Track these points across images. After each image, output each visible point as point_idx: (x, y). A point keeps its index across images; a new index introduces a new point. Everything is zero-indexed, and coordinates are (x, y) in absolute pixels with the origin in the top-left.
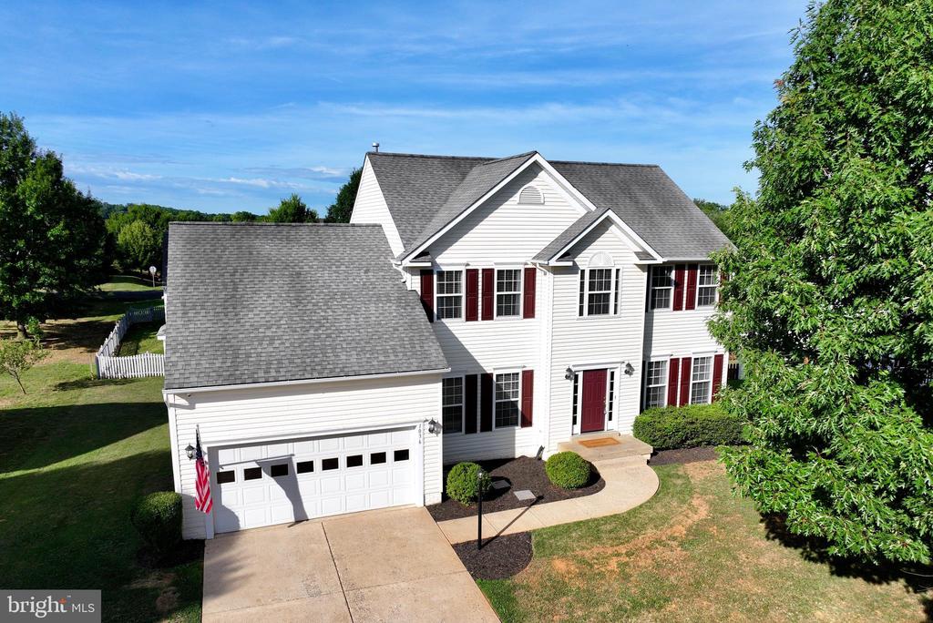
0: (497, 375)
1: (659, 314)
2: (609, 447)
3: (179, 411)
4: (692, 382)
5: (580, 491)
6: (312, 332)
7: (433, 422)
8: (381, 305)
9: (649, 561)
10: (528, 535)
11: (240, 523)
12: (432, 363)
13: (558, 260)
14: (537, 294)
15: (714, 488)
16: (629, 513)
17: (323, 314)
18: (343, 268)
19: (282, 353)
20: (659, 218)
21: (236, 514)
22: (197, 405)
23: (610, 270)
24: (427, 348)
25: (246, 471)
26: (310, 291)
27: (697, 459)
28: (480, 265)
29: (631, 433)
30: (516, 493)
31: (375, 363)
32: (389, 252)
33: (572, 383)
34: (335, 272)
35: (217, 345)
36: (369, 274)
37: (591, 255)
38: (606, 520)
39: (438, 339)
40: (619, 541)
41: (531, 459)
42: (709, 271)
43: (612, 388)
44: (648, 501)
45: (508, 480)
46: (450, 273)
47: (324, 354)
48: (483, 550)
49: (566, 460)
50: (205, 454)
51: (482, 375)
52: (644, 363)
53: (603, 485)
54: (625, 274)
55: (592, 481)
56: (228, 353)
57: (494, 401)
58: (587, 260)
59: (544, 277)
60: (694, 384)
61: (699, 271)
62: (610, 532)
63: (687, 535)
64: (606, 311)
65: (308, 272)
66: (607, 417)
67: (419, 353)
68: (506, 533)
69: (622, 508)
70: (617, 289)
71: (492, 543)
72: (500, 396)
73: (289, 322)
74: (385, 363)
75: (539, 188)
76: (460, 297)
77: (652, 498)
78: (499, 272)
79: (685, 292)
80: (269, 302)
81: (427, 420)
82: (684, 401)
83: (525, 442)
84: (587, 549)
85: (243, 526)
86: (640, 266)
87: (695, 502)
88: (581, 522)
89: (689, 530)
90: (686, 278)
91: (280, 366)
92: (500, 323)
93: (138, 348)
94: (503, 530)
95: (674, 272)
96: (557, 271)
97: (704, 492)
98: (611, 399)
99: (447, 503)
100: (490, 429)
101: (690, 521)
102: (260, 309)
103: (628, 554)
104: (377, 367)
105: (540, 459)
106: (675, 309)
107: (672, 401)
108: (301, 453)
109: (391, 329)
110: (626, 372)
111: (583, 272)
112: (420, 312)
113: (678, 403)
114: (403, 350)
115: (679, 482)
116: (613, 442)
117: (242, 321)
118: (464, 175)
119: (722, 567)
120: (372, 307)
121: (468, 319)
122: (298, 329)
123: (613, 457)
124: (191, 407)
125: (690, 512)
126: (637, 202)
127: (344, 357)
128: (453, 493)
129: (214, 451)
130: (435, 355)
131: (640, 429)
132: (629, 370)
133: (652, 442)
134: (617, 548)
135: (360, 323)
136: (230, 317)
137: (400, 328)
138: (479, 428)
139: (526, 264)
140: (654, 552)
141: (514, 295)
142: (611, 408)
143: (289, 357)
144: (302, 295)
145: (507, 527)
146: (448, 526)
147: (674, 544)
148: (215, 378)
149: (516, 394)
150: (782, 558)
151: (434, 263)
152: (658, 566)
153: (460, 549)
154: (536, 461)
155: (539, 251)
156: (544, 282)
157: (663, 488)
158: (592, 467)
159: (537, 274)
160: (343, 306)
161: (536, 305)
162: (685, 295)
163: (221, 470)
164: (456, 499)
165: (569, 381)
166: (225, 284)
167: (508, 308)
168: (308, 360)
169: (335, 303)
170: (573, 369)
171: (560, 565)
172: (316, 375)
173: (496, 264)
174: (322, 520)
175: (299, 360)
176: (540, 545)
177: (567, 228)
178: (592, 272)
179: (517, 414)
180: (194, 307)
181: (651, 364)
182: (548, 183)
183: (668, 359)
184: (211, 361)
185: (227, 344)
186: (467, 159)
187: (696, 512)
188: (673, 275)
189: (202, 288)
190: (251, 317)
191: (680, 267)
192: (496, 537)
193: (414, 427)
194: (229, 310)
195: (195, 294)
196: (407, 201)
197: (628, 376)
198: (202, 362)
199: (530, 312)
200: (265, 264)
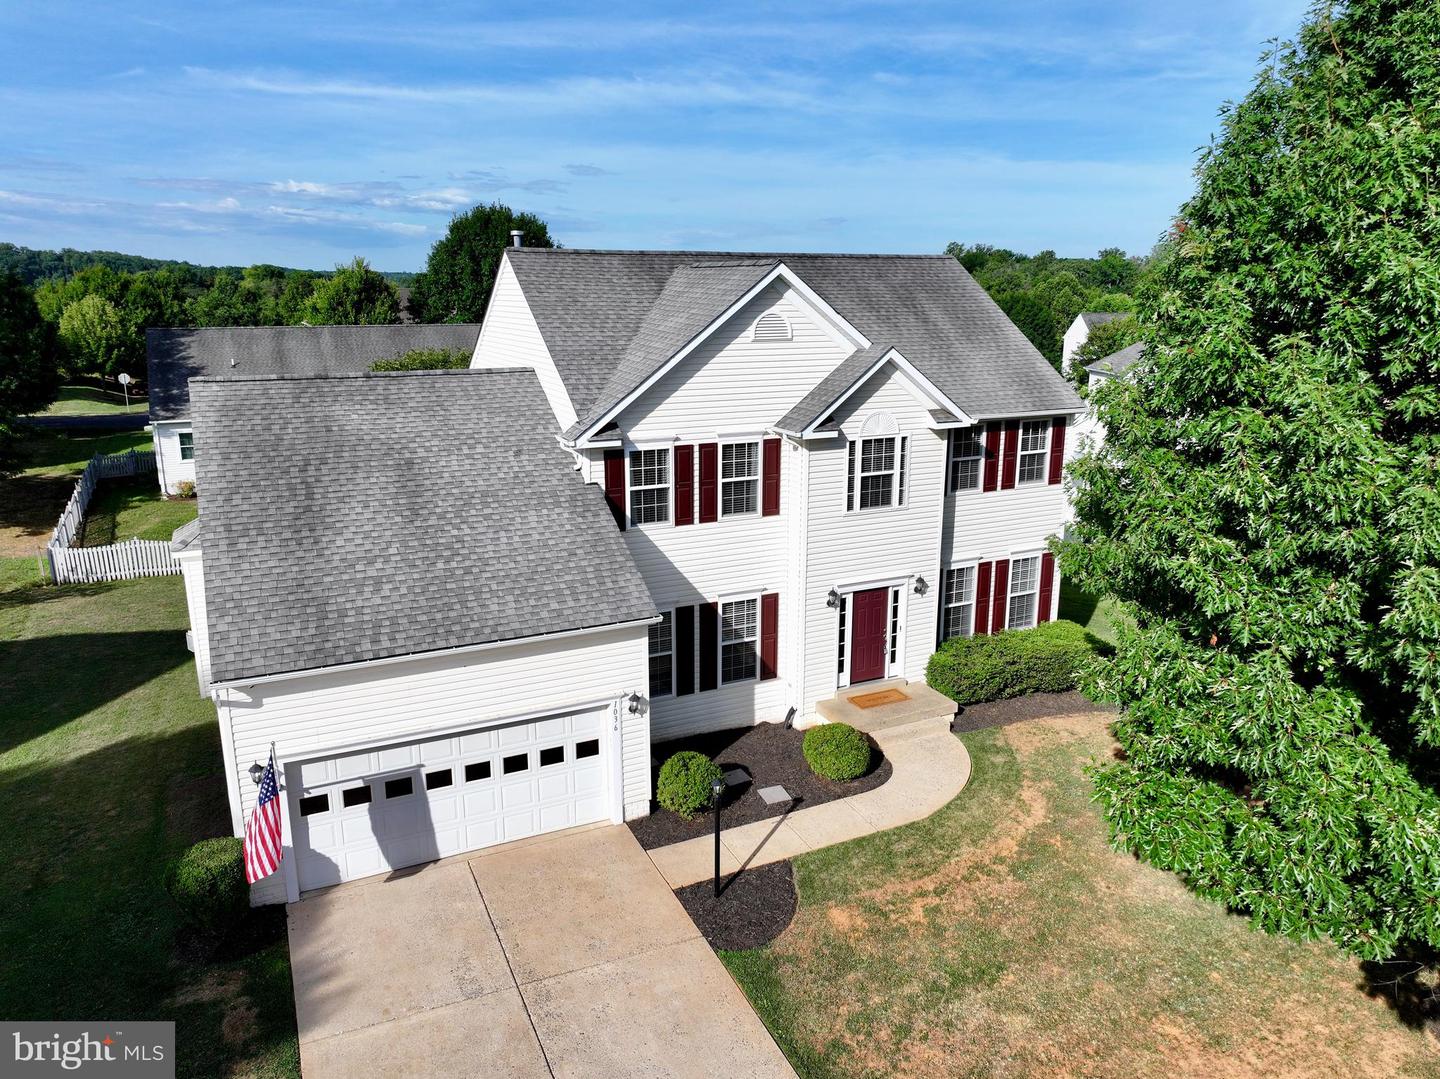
0: (724, 605)
1: (963, 497)
2: (893, 705)
3: (236, 711)
4: (1009, 595)
5: (856, 784)
6: (440, 565)
7: (635, 698)
8: (545, 511)
9: (969, 902)
10: (786, 865)
11: (341, 874)
12: (634, 609)
13: (816, 430)
14: (782, 477)
15: (1050, 768)
16: (932, 819)
17: (455, 532)
18: (480, 449)
19: (397, 607)
20: (960, 348)
21: (334, 860)
22: (265, 700)
23: (893, 440)
24: (622, 584)
25: (346, 793)
26: (430, 493)
27: (1021, 716)
28: (695, 439)
29: (924, 680)
30: (761, 792)
31: (544, 614)
32: (549, 417)
33: (836, 613)
34: (469, 456)
35: (291, 598)
36: (523, 457)
37: (864, 418)
38: (901, 832)
39: (640, 568)
40: (921, 869)
41: (776, 727)
42: (1036, 431)
43: (895, 615)
44: (958, 798)
45: (746, 769)
46: (649, 453)
47: (463, 603)
48: (723, 899)
49: (836, 737)
50: (280, 774)
51: (701, 606)
52: (942, 571)
53: (889, 773)
54: (914, 443)
55: (874, 766)
56: (309, 610)
57: (720, 644)
58: (857, 427)
59: (793, 453)
60: (1012, 598)
61: (1021, 432)
62: (909, 854)
63: (1020, 853)
64: (887, 501)
65: (425, 460)
66: (888, 657)
67: (611, 593)
68: (753, 865)
69: (922, 812)
70: (902, 467)
71: (735, 885)
72: (727, 635)
73: (402, 550)
74: (559, 614)
75: (784, 316)
76: (666, 489)
77: (963, 792)
78: (726, 447)
79: (1001, 463)
80: (366, 516)
81: (626, 695)
82: (999, 624)
83: (768, 703)
84: (878, 887)
85: (344, 878)
86: (939, 433)
87: (1026, 795)
88: (863, 838)
89: (1021, 845)
90: (1002, 442)
91: (396, 628)
92: (729, 525)
93: (115, 525)
94: (750, 859)
95: (984, 434)
96: (813, 445)
97: (1038, 776)
98: (894, 630)
99: (659, 814)
100: (714, 686)
101: (1021, 829)
102: (353, 529)
103: (938, 892)
104: (548, 621)
105: (791, 726)
106: (986, 489)
107: (981, 626)
108: (432, 759)
109: (565, 554)
110: (917, 590)
111: (853, 443)
112: (606, 519)
113: (990, 627)
114: (585, 588)
115: (999, 759)
116: (896, 698)
117: (326, 552)
118: (661, 283)
119: (1073, 904)
120: (532, 516)
121: (678, 523)
122: (418, 562)
123: (900, 722)
124: (257, 704)
125: (1021, 814)
126: (926, 321)
127: (495, 607)
128: (668, 802)
129: (294, 769)
130: (636, 594)
131: (937, 674)
132: (921, 588)
133: (956, 695)
134: (920, 883)
135: (516, 546)
136: (305, 547)
137: (578, 551)
138: (697, 685)
139: (766, 433)
140: (975, 885)
141: (748, 482)
142: (894, 645)
143: (408, 612)
144: (419, 500)
145: (754, 855)
146: (665, 854)
147: (1002, 869)
148: (293, 657)
149: (751, 631)
150: (1157, 885)
151: (624, 440)
152: (983, 910)
153: (689, 896)
154: (784, 731)
155: (785, 413)
156: (793, 461)
157: (978, 771)
158: (870, 739)
159: (783, 448)
160: (487, 517)
161: (782, 495)
162: (1000, 468)
163: (306, 796)
164: (672, 809)
165: (832, 609)
166: (291, 488)
167: (738, 501)
168: (439, 616)
169: (473, 512)
170: (839, 591)
171: (840, 917)
172: (454, 641)
173: (720, 436)
174: (468, 858)
175: (425, 618)
176: (807, 882)
177: (826, 375)
178: (866, 443)
179: (755, 661)
180: (245, 533)
181: (951, 573)
182: (800, 305)
183: (976, 564)
184: (284, 628)
185: (306, 596)
186: (664, 254)
187: (1028, 813)
188: (983, 439)
189: (255, 497)
190: (342, 545)
191: (993, 426)
192: (741, 872)
193: (606, 706)
194: (304, 534)
195: (245, 507)
196: (575, 334)
197: (919, 595)
198: (268, 630)
199: (772, 506)
200: (354, 448)
